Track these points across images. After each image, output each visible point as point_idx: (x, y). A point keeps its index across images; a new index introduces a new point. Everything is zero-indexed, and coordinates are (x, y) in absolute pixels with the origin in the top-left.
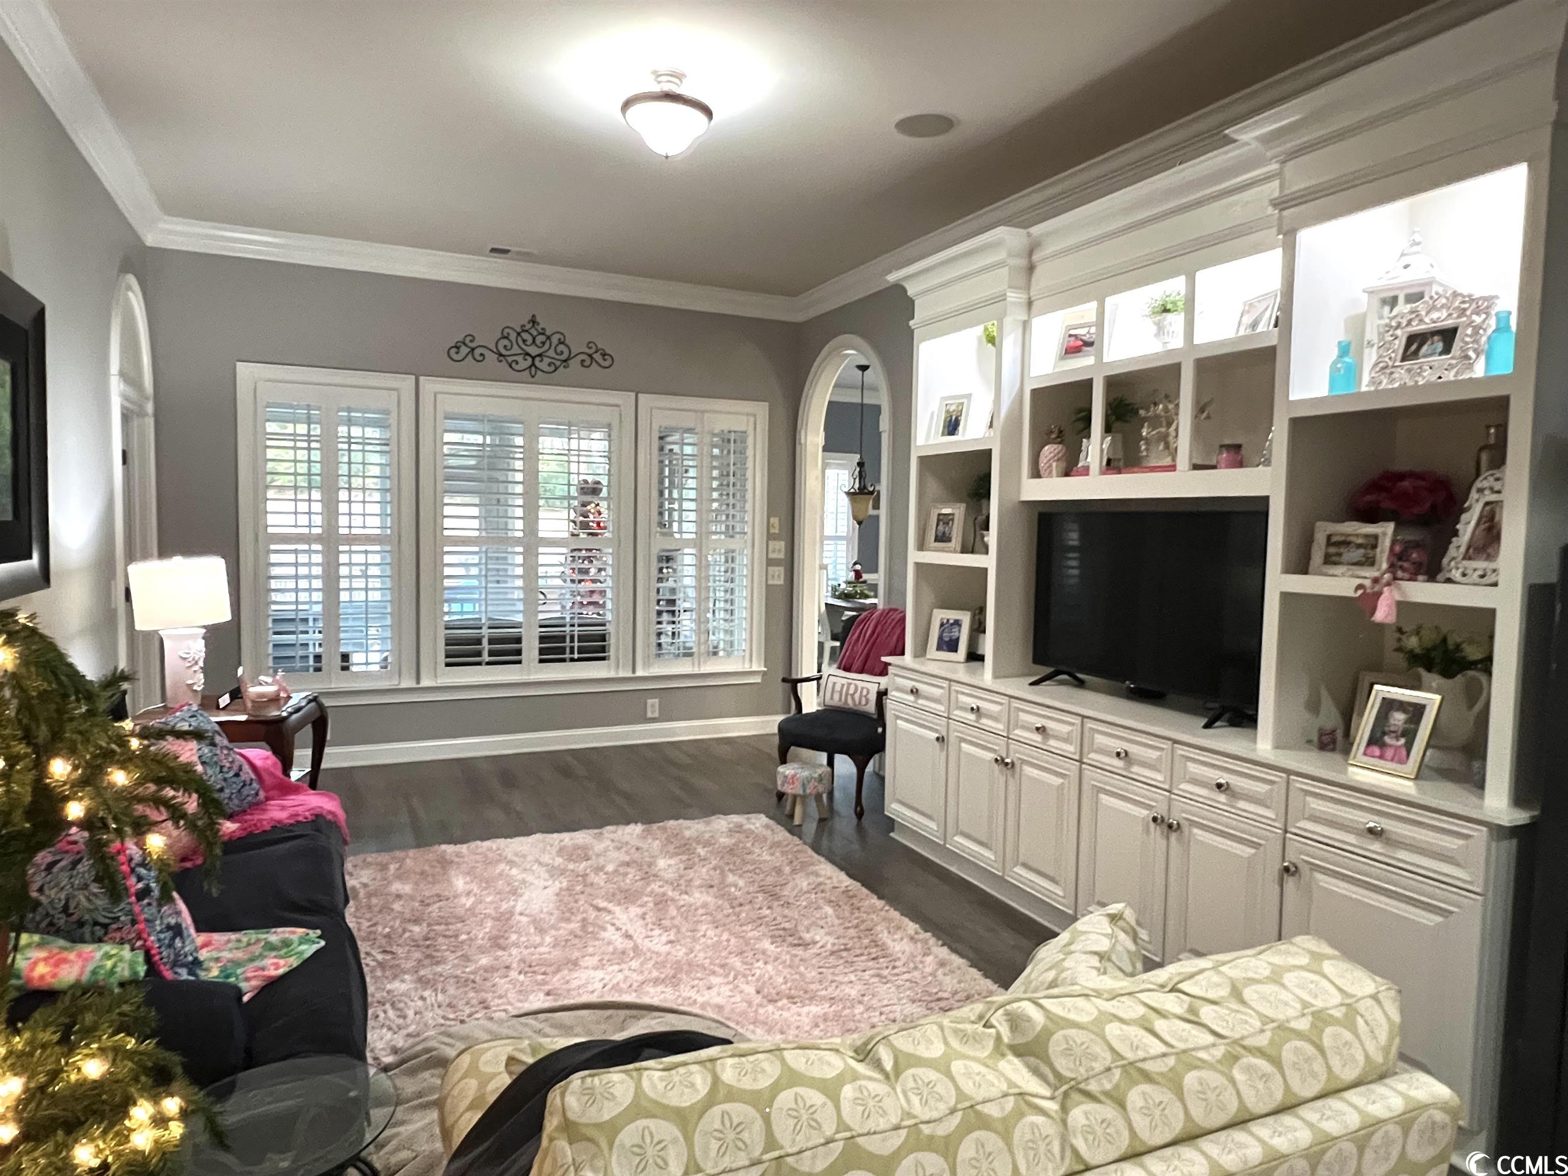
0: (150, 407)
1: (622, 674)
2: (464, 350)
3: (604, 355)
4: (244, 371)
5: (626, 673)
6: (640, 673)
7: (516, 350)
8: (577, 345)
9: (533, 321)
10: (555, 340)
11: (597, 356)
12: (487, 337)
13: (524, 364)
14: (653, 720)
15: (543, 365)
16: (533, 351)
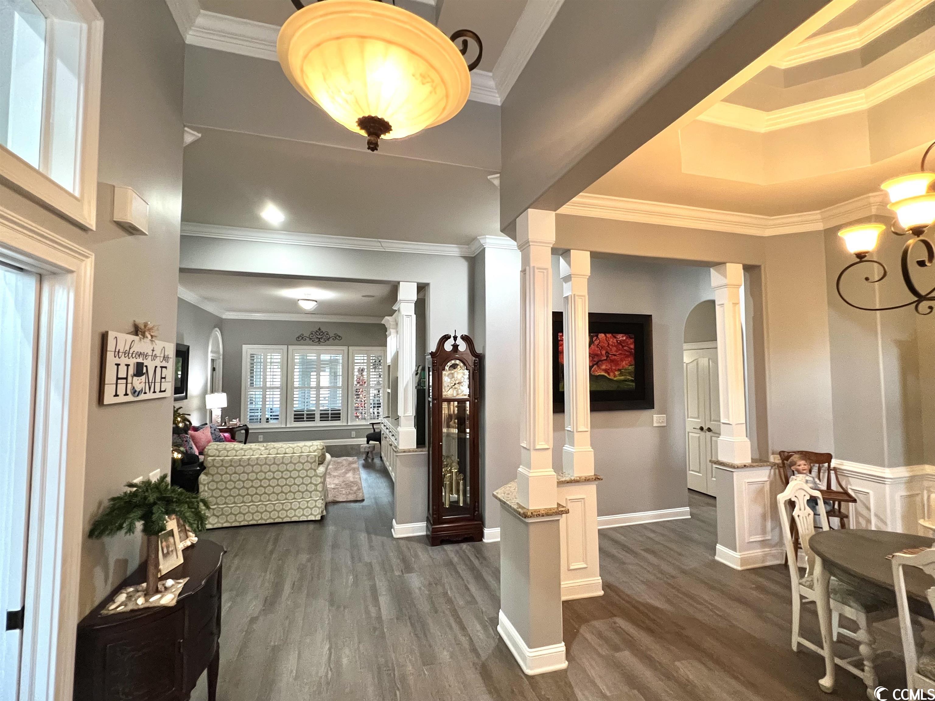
0: (221, 357)
1: (344, 424)
2: (300, 338)
3: (339, 337)
4: (244, 347)
5: (345, 424)
6: (349, 424)
7: (314, 337)
8: (331, 334)
9: (319, 329)
10: (325, 334)
11: (337, 337)
12: (307, 334)
13: (317, 340)
14: (354, 438)
15: (322, 340)
16: (319, 337)
